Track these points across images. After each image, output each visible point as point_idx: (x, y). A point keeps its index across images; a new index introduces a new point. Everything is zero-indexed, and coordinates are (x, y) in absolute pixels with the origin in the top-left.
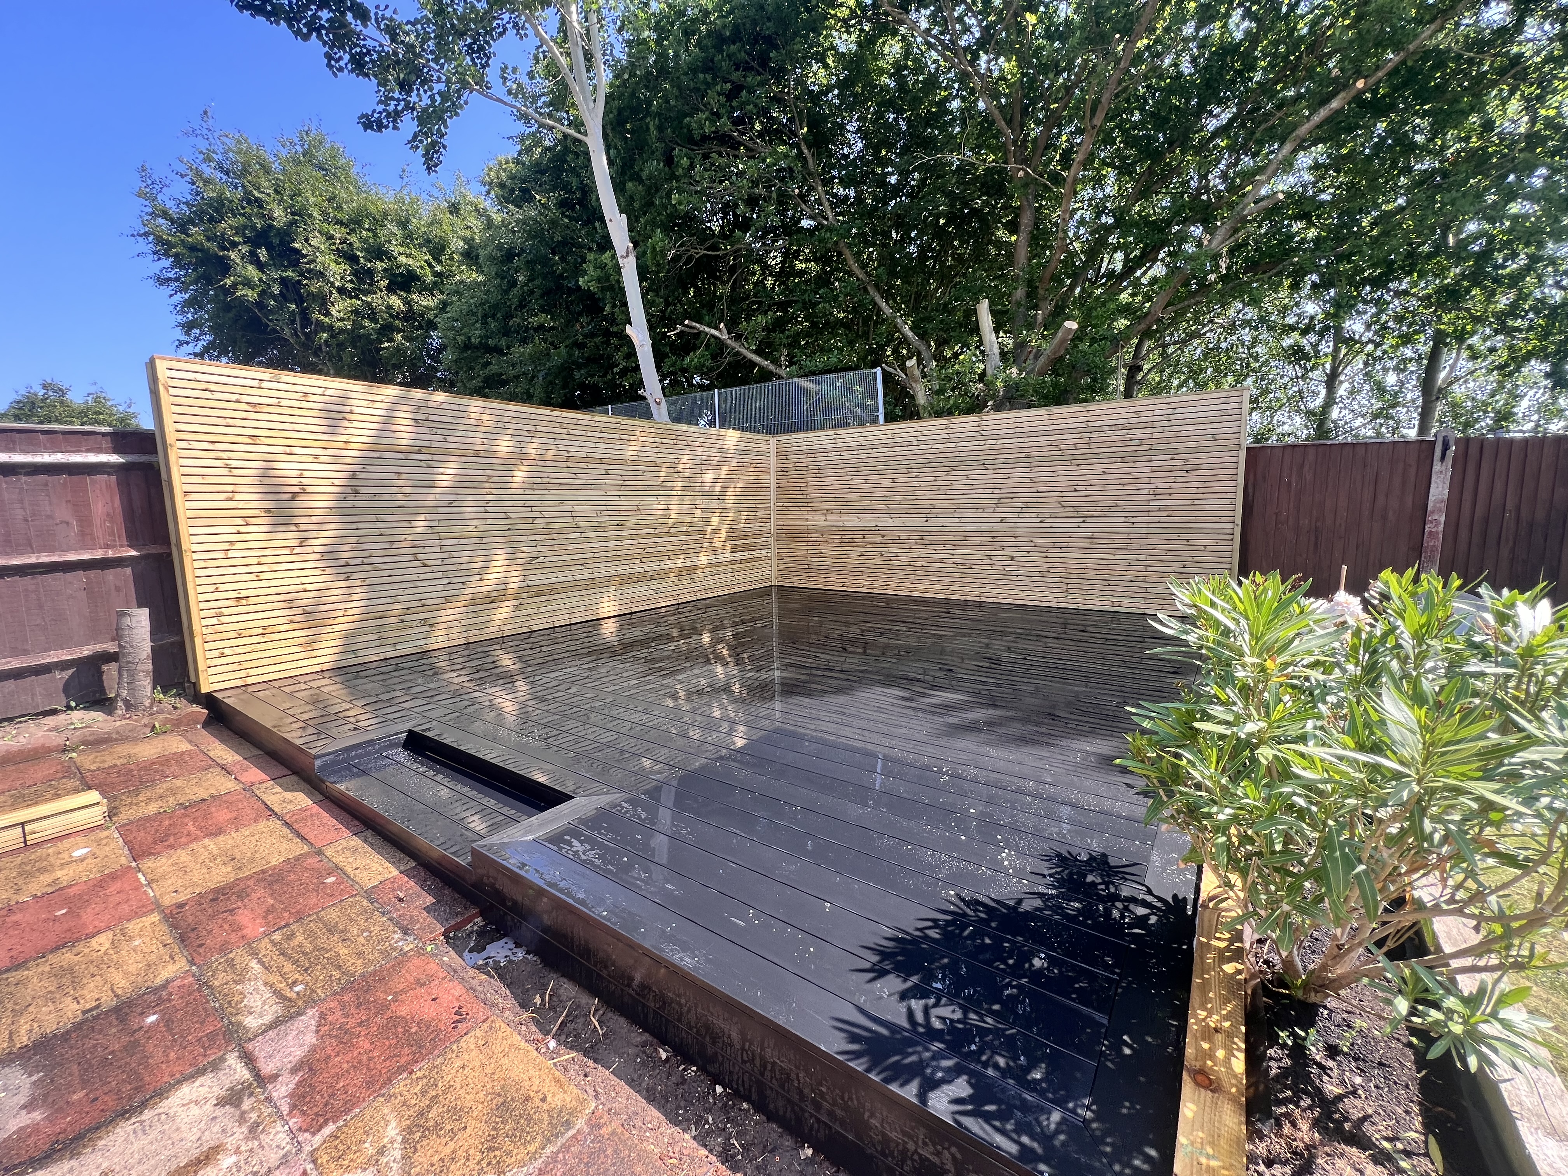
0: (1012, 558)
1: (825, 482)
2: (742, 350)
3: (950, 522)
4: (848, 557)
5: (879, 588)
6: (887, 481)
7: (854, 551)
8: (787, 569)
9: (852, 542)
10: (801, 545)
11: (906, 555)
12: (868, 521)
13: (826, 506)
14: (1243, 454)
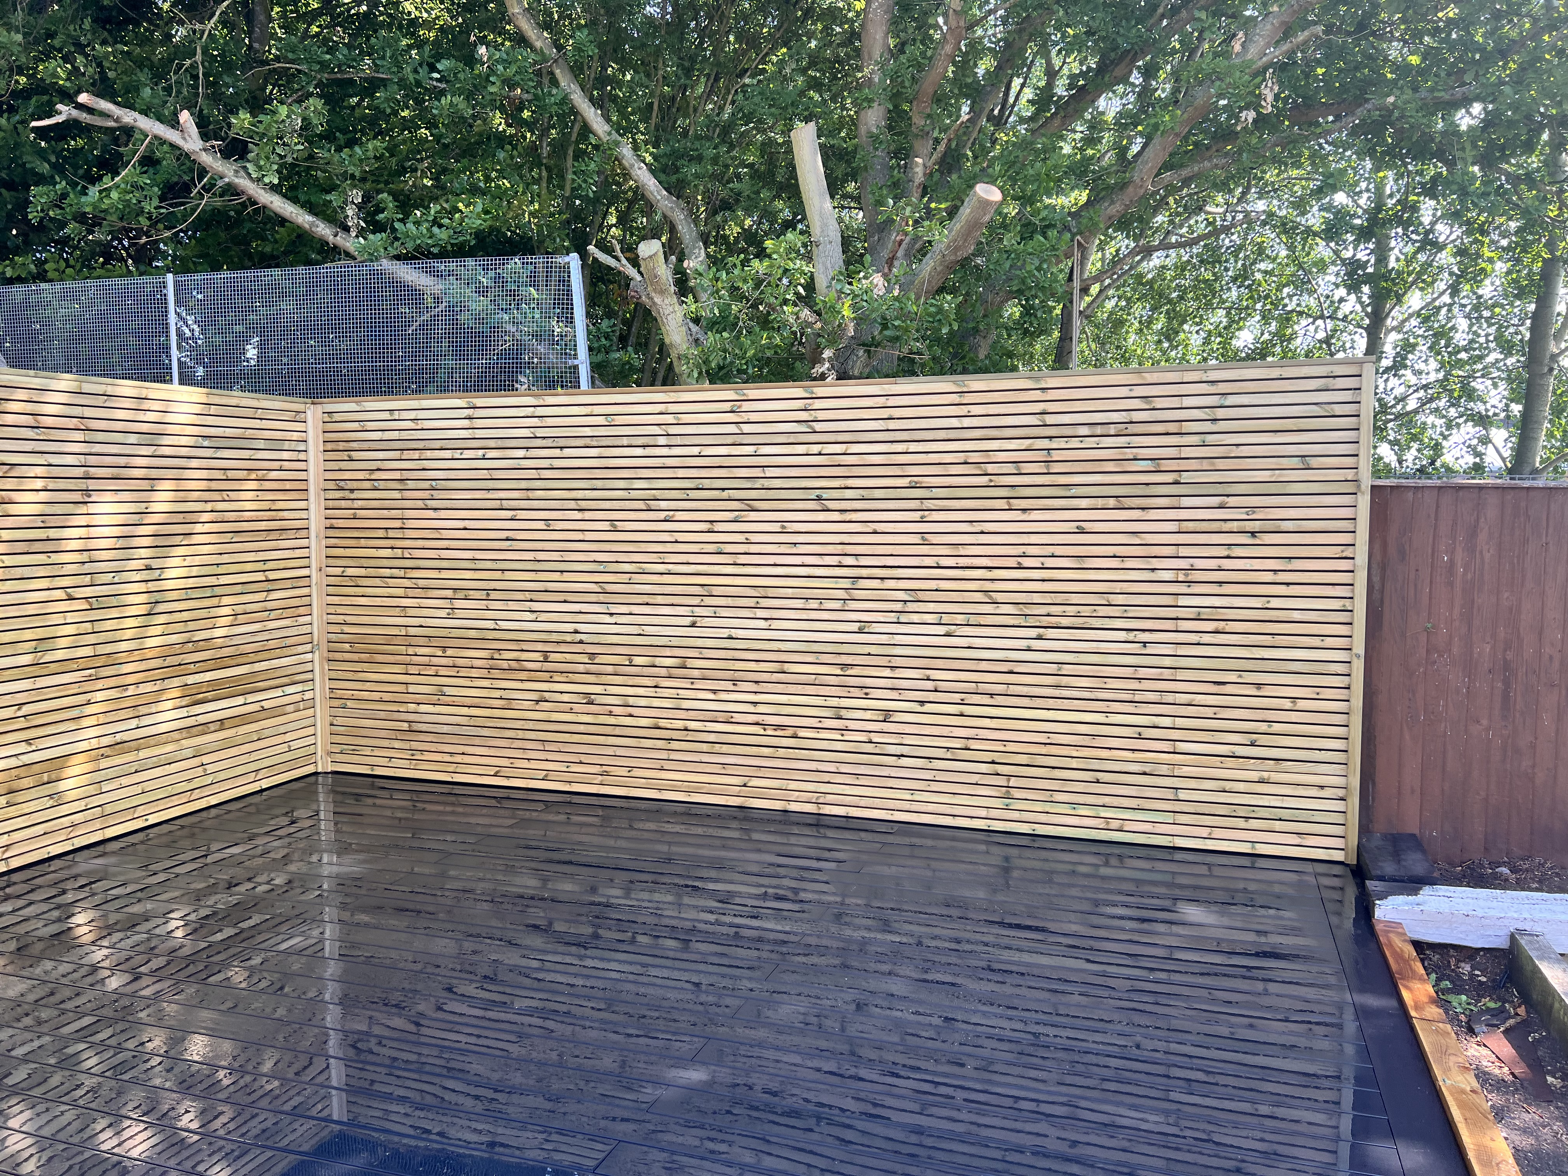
0: (887, 716)
2: (243, 182)
3: (748, 629)
4: (507, 703)
7: (521, 691)
8: (354, 731)
10: (392, 673)
11: (647, 704)
12: (558, 616)
13: (454, 579)
14: (1364, 502)
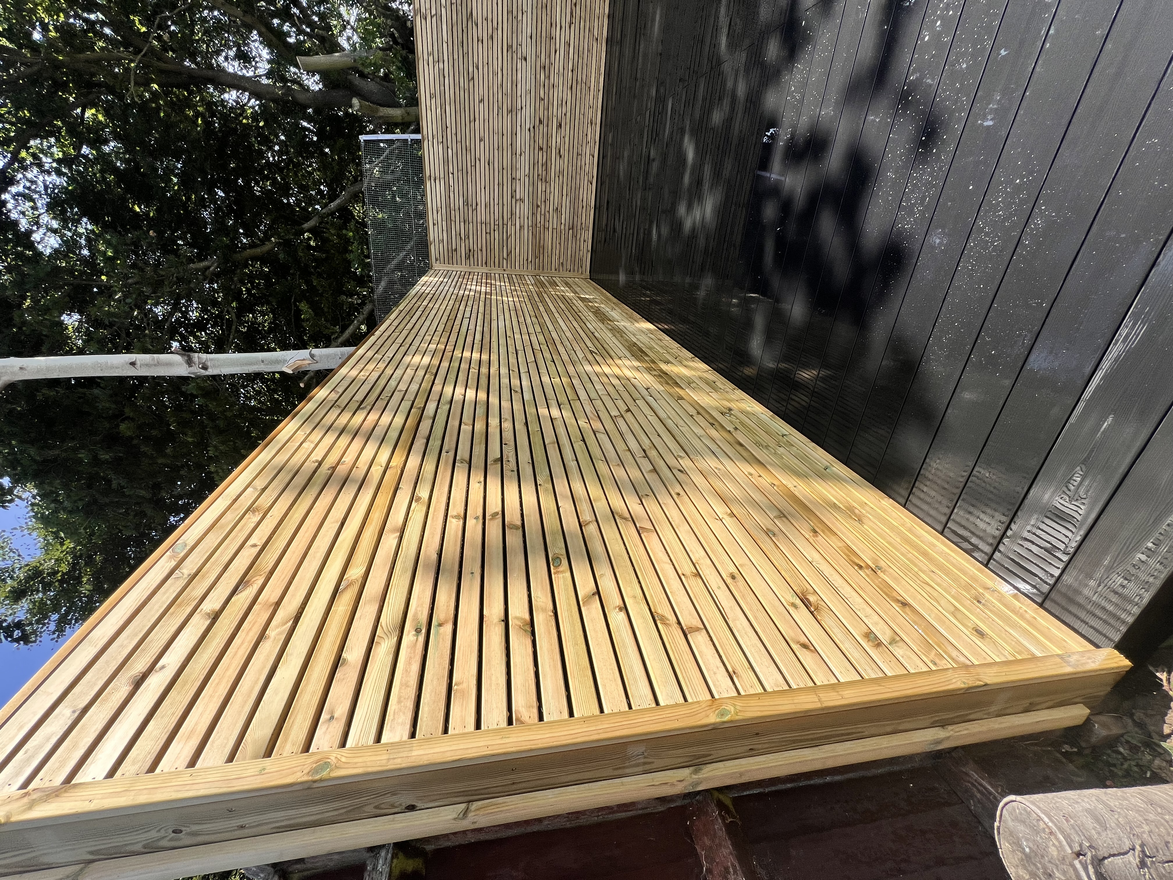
1: (482, 198)
3: (527, 26)
4: (561, 172)
5: (594, 133)
6: (481, 110)
7: (555, 164)
8: (573, 259)
9: (546, 165)
10: (548, 236)
11: (561, 92)
12: (522, 140)
13: (507, 197)
